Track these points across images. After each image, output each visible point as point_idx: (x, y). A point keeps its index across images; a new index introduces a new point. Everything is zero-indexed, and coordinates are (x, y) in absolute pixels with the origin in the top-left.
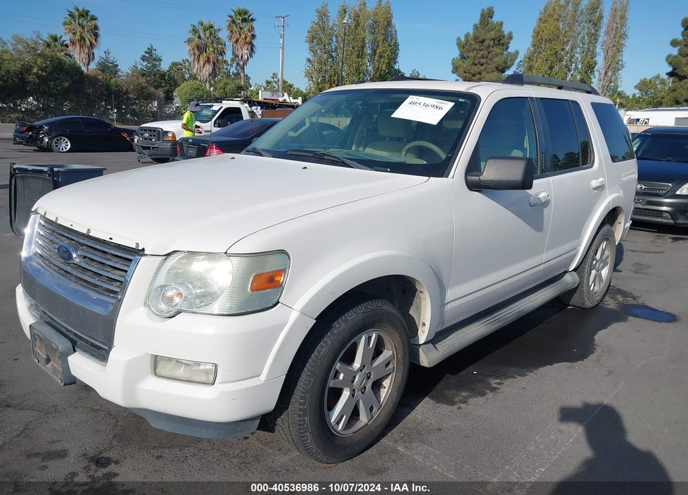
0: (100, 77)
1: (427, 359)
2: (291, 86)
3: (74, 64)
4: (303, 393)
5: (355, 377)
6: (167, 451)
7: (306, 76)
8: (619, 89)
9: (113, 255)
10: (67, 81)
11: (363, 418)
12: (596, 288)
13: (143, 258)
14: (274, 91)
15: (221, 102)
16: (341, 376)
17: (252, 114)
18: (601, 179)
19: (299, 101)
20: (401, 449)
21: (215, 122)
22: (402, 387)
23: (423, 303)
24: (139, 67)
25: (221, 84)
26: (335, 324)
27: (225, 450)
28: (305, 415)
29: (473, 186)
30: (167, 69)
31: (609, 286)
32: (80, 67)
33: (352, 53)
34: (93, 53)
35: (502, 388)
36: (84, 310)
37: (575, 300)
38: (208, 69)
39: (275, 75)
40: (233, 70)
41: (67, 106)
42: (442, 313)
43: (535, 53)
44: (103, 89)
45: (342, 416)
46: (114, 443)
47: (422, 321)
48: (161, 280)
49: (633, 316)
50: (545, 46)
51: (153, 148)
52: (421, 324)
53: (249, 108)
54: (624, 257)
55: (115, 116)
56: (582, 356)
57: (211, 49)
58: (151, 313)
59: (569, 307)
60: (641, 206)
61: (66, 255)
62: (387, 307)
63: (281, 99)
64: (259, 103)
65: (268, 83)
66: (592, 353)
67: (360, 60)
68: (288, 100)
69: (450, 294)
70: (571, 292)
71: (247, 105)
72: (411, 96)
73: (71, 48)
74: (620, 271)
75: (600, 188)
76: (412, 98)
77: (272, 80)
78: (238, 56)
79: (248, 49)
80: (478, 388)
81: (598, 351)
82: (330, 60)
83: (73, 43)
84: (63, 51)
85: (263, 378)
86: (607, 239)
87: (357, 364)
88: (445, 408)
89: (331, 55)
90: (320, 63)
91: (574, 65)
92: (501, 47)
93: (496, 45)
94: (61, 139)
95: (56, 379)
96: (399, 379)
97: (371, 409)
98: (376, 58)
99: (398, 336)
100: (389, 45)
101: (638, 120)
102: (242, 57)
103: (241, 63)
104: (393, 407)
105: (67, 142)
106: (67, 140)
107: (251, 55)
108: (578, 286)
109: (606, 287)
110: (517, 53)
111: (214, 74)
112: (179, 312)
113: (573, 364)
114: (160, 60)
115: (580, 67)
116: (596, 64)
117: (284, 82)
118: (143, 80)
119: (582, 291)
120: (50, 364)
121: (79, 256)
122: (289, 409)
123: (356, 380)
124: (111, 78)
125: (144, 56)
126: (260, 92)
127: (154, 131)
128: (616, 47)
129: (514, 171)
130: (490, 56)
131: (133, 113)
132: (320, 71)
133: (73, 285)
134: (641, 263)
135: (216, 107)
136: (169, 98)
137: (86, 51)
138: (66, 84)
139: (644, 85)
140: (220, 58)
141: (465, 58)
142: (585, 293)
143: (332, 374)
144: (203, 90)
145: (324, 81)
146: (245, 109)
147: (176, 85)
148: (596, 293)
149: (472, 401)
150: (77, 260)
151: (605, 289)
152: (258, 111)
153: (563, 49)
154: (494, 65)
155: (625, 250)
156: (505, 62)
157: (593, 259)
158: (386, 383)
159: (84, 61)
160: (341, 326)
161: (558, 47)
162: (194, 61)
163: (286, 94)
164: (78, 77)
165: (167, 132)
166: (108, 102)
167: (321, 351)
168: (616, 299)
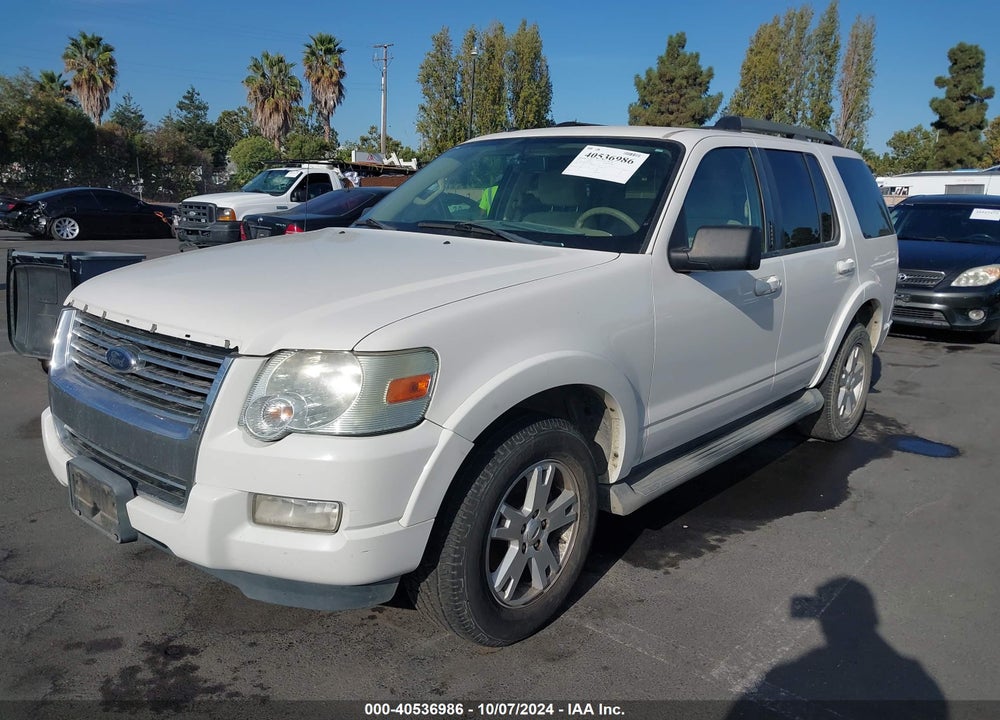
0: (118, 133)
1: (621, 504)
2: (397, 145)
3: (80, 114)
4: (457, 544)
5: (525, 526)
6: (263, 636)
7: (419, 130)
8: (865, 147)
9: (189, 359)
10: (69, 139)
11: (537, 584)
12: (847, 412)
13: (237, 360)
14: (373, 152)
15: (300, 166)
16: (508, 524)
17: (346, 182)
18: (850, 261)
19: (413, 164)
20: (589, 626)
21: (292, 195)
22: (589, 543)
23: (614, 425)
24: (175, 118)
25: (296, 143)
26: (499, 450)
27: (345, 633)
28: (460, 575)
29: (679, 266)
30: (216, 121)
31: (864, 410)
32: (88, 119)
33: (485, 97)
34: (107, 99)
35: (725, 546)
36: (150, 435)
37: (818, 429)
38: (277, 120)
39: (373, 129)
40: (313, 122)
41: (70, 175)
42: (640, 441)
43: (745, 96)
44: (123, 150)
45: (509, 580)
46: (187, 627)
47: (613, 450)
48: (261, 390)
49: (898, 450)
50: (760, 86)
51: (203, 232)
52: (612, 455)
53: (340, 174)
54: (882, 373)
55: (140, 190)
56: (832, 502)
57: (281, 93)
58: (248, 436)
59: (811, 440)
60: (903, 304)
61: (120, 363)
62: (568, 430)
63: (386, 162)
64: (356, 168)
65: (364, 140)
66: (846, 498)
67: (496, 107)
68: (397, 163)
69: (651, 415)
70: (811, 418)
71: (337, 170)
72: (588, 146)
73: (74, 91)
74: (878, 392)
75: (849, 272)
76: (589, 149)
77: (370, 136)
78: (320, 102)
79: (334, 92)
80: (692, 547)
81: (853, 497)
82: (453, 108)
83: (78, 85)
84: (63, 96)
85: (404, 521)
86: (859, 345)
87: (528, 508)
88: (645, 574)
89: (455, 100)
90: (439, 112)
91: (800, 113)
92: (698, 88)
93: (690, 85)
94: (65, 221)
95: (109, 535)
96: (585, 530)
97: (548, 571)
98: (520, 104)
99: (581, 469)
100: (538, 86)
101: (893, 189)
102: (326, 103)
103: (325, 112)
104: (577, 569)
105: (73, 226)
106: (73, 222)
107: (339, 101)
108: (822, 409)
109: (861, 411)
110: (721, 96)
111: (285, 127)
112: (288, 433)
113: (820, 513)
114: (206, 108)
115: (809, 116)
116: (831, 111)
117: (388, 139)
118: (181, 137)
119: (828, 416)
120: (99, 514)
121: (140, 363)
122: (438, 568)
123: (527, 530)
124: (134, 135)
125: (181, 103)
126: (353, 152)
127: (204, 208)
128: (860, 89)
129: (734, 244)
130: (682, 100)
131: (168, 184)
132: (439, 123)
133: (132, 404)
134: (907, 380)
135: (293, 173)
136: (219, 164)
137: (98, 95)
138: (69, 143)
139: (900, 141)
140: (294, 105)
141: (647, 104)
142: (833, 419)
143: (495, 520)
144: (269, 151)
145: (445, 137)
146: (335, 175)
147: (230, 144)
148: (847, 419)
149: (683, 564)
150: (137, 369)
151: (859, 415)
152: (354, 178)
153: (785, 92)
154: (688, 114)
155: (882, 364)
156: (704, 109)
157: (842, 372)
158: (567, 536)
159: (94, 109)
160: (506, 454)
161: (778, 89)
162: (256, 110)
163: (393, 155)
164: (86, 132)
165: (223, 209)
166: (130, 167)
167: (480, 487)
168: (874, 429)
